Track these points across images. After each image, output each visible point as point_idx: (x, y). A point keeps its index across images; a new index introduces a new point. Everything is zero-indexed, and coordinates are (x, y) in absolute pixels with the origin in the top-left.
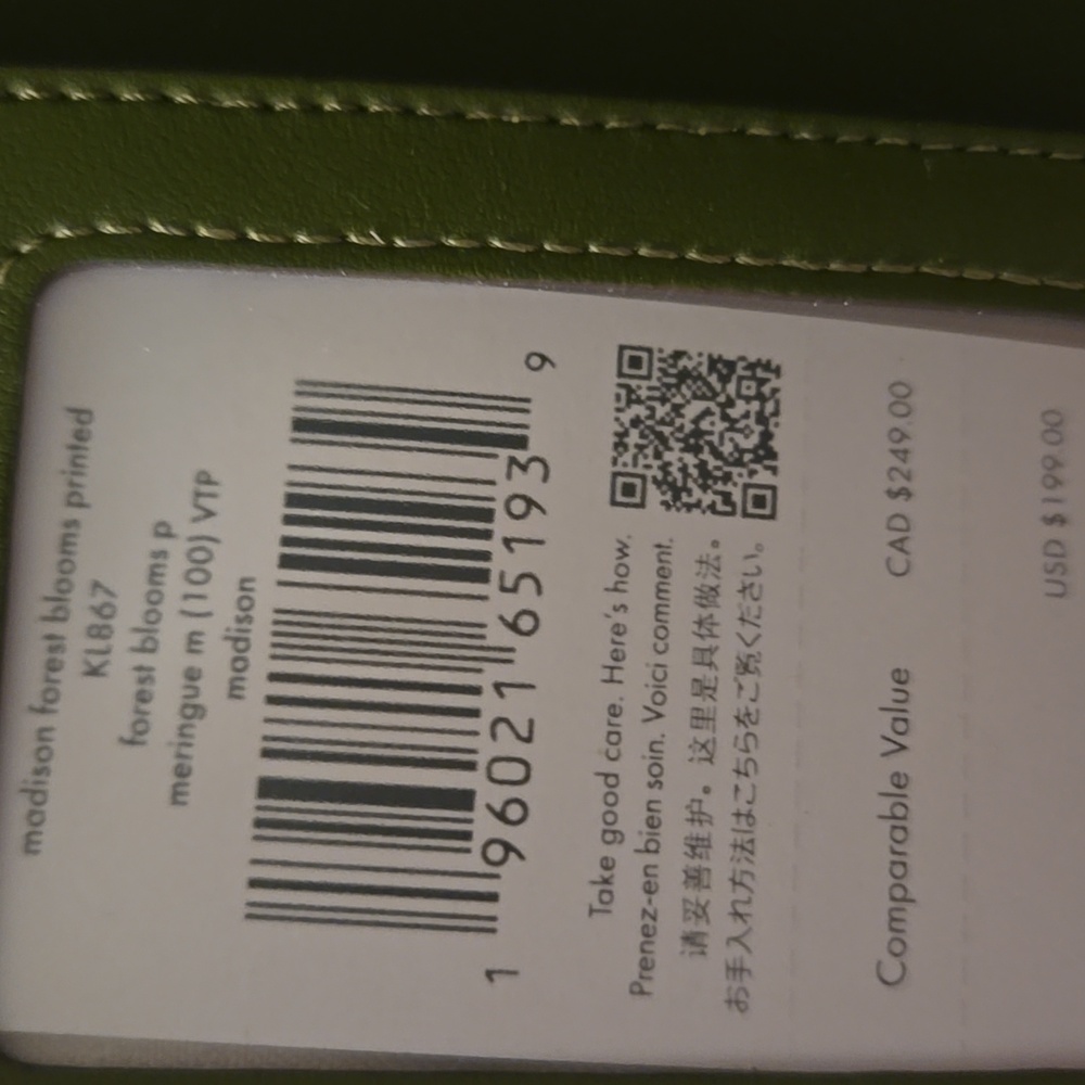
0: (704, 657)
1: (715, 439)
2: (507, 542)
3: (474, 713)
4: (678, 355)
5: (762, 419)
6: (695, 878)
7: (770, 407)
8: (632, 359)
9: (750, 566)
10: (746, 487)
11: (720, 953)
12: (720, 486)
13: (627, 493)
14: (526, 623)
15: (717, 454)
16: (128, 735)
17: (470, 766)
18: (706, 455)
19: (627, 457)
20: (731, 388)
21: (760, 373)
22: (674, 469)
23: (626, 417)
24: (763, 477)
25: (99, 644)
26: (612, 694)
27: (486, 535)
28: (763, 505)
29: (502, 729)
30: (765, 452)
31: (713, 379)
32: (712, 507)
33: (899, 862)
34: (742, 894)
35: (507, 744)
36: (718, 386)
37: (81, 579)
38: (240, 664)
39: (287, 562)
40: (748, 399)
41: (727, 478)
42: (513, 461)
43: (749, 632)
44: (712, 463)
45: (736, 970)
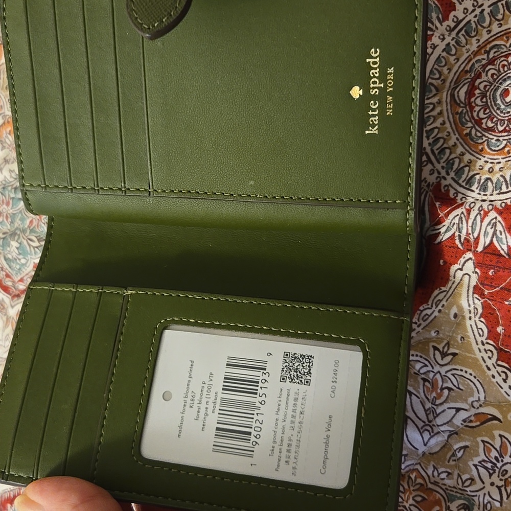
0: (294, 411)
1: (300, 370)
2: (261, 387)
3: (253, 418)
4: (295, 354)
5: (309, 366)
6: (288, 451)
7: (311, 364)
8: (286, 355)
9: (304, 394)
10: (305, 379)
11: (291, 465)
12: (300, 379)
13: (283, 379)
14: (263, 403)
15: (300, 373)
16: (196, 418)
17: (251, 428)
18: (298, 373)
19: (284, 373)
20: (304, 360)
21: (310, 358)
22: (292, 376)
23: (284, 365)
24: (308, 377)
25: (192, 402)
26: (277, 416)
27: (258, 386)
28: (308, 383)
29: (257, 421)
30: (309, 373)
31: (301, 359)
32: (298, 383)
33: (326, 451)
34: (296, 454)
35: (258, 424)
36: (302, 360)
37: (190, 391)
38: (214, 407)
39: (223, 389)
40: (307, 363)
41: (302, 377)
42: (263, 373)
43: (303, 407)
44: (299, 374)
45: (294, 468)
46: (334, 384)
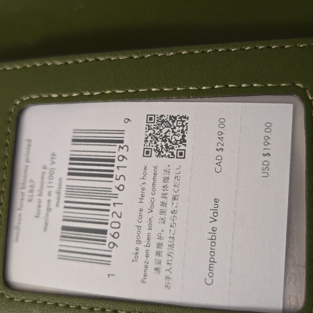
0: (164, 196)
1: (170, 138)
2: (118, 167)
3: (108, 210)
4: (162, 116)
5: (183, 131)
6: (158, 253)
7: (185, 128)
8: (150, 118)
9: (178, 171)
10: (177, 150)
11: (163, 273)
12: (171, 150)
13: (147, 153)
14: (121, 188)
15: (170, 142)
16: (36, 215)
17: (107, 224)
18: (168, 142)
19: (148, 144)
20: (175, 124)
21: (183, 119)
22: (159, 147)
23: (148, 134)
24: (182, 147)
25: (31, 194)
26: (140, 206)
27: (113, 166)
28: (182, 155)
29: (114, 214)
30: (183, 141)
31: (170, 122)
32: (168, 156)
33: (212, 251)
34: (170, 258)
35: (116, 218)
36: (172, 124)
37: (28, 180)
38: (59, 199)
39: (69, 174)
40: (179, 127)
41: (173, 148)
42: (120, 147)
43: (176, 189)
44: (169, 144)
45: (168, 278)
46: (220, 153)
